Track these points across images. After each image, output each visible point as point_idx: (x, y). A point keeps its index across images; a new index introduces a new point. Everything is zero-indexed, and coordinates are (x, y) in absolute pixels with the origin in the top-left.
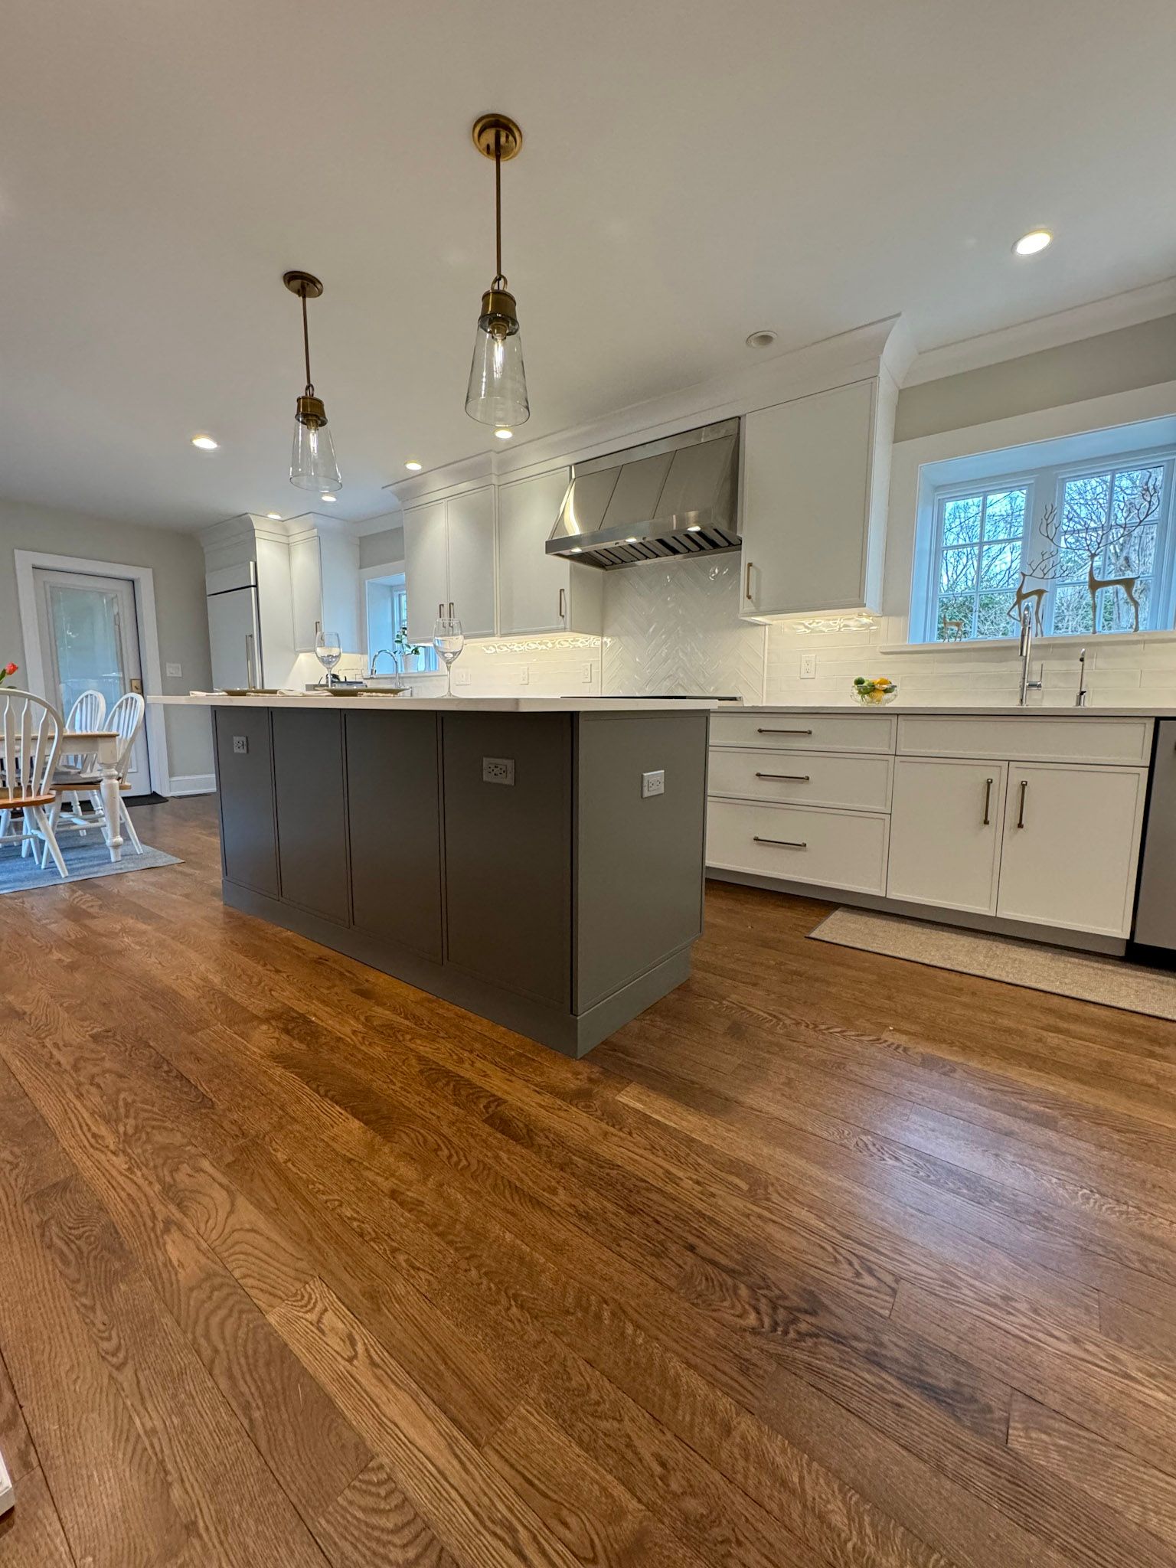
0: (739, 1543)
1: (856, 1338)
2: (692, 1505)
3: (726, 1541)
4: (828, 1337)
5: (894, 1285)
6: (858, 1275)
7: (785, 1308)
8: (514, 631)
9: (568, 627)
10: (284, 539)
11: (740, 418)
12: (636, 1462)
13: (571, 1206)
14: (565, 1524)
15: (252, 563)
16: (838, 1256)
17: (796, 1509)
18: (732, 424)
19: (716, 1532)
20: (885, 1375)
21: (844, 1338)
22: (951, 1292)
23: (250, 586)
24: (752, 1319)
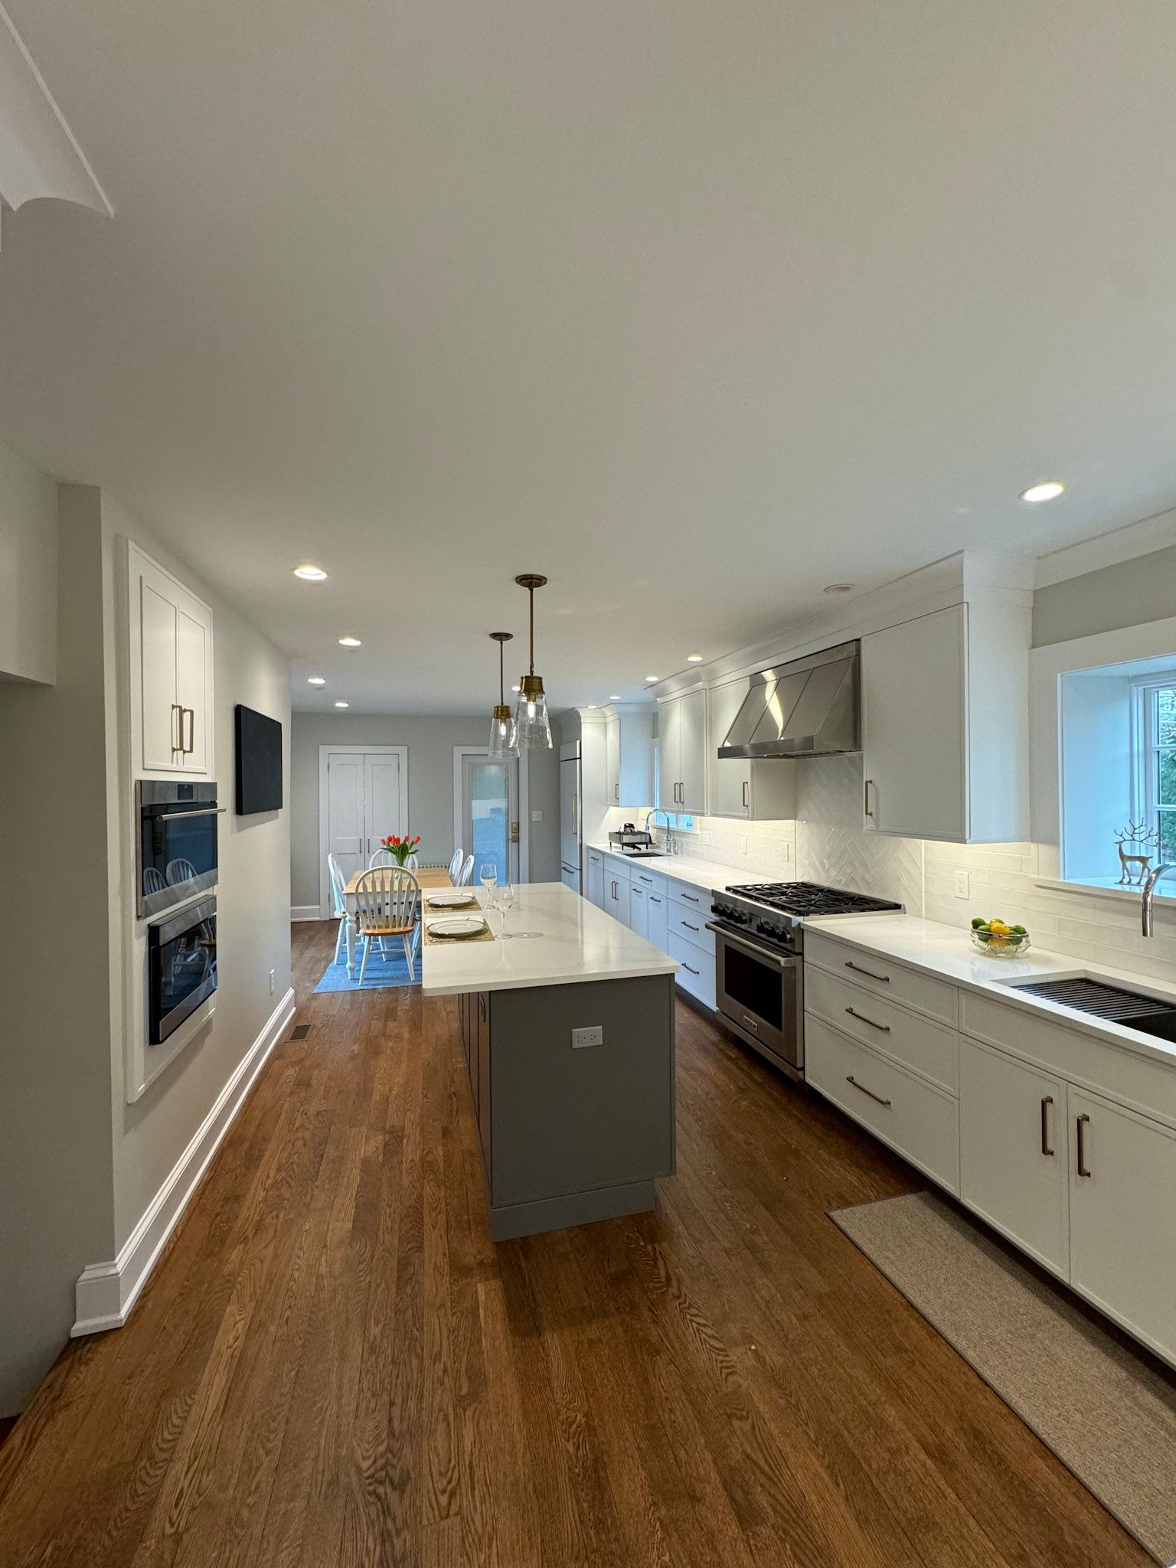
0: (239, 1543)
1: (394, 1519)
2: (245, 1514)
3: (237, 1537)
4: (383, 1507)
5: (452, 1512)
6: (444, 1492)
7: (387, 1474)
8: (720, 813)
9: (750, 816)
10: (602, 720)
11: (858, 640)
12: (251, 1477)
13: (375, 1338)
14: (208, 1474)
15: (578, 742)
16: (450, 1473)
17: (268, 1556)
18: (852, 647)
19: (238, 1530)
20: (378, 1548)
21: (390, 1514)
22: (473, 1547)
23: (576, 759)
24: (365, 1464)
